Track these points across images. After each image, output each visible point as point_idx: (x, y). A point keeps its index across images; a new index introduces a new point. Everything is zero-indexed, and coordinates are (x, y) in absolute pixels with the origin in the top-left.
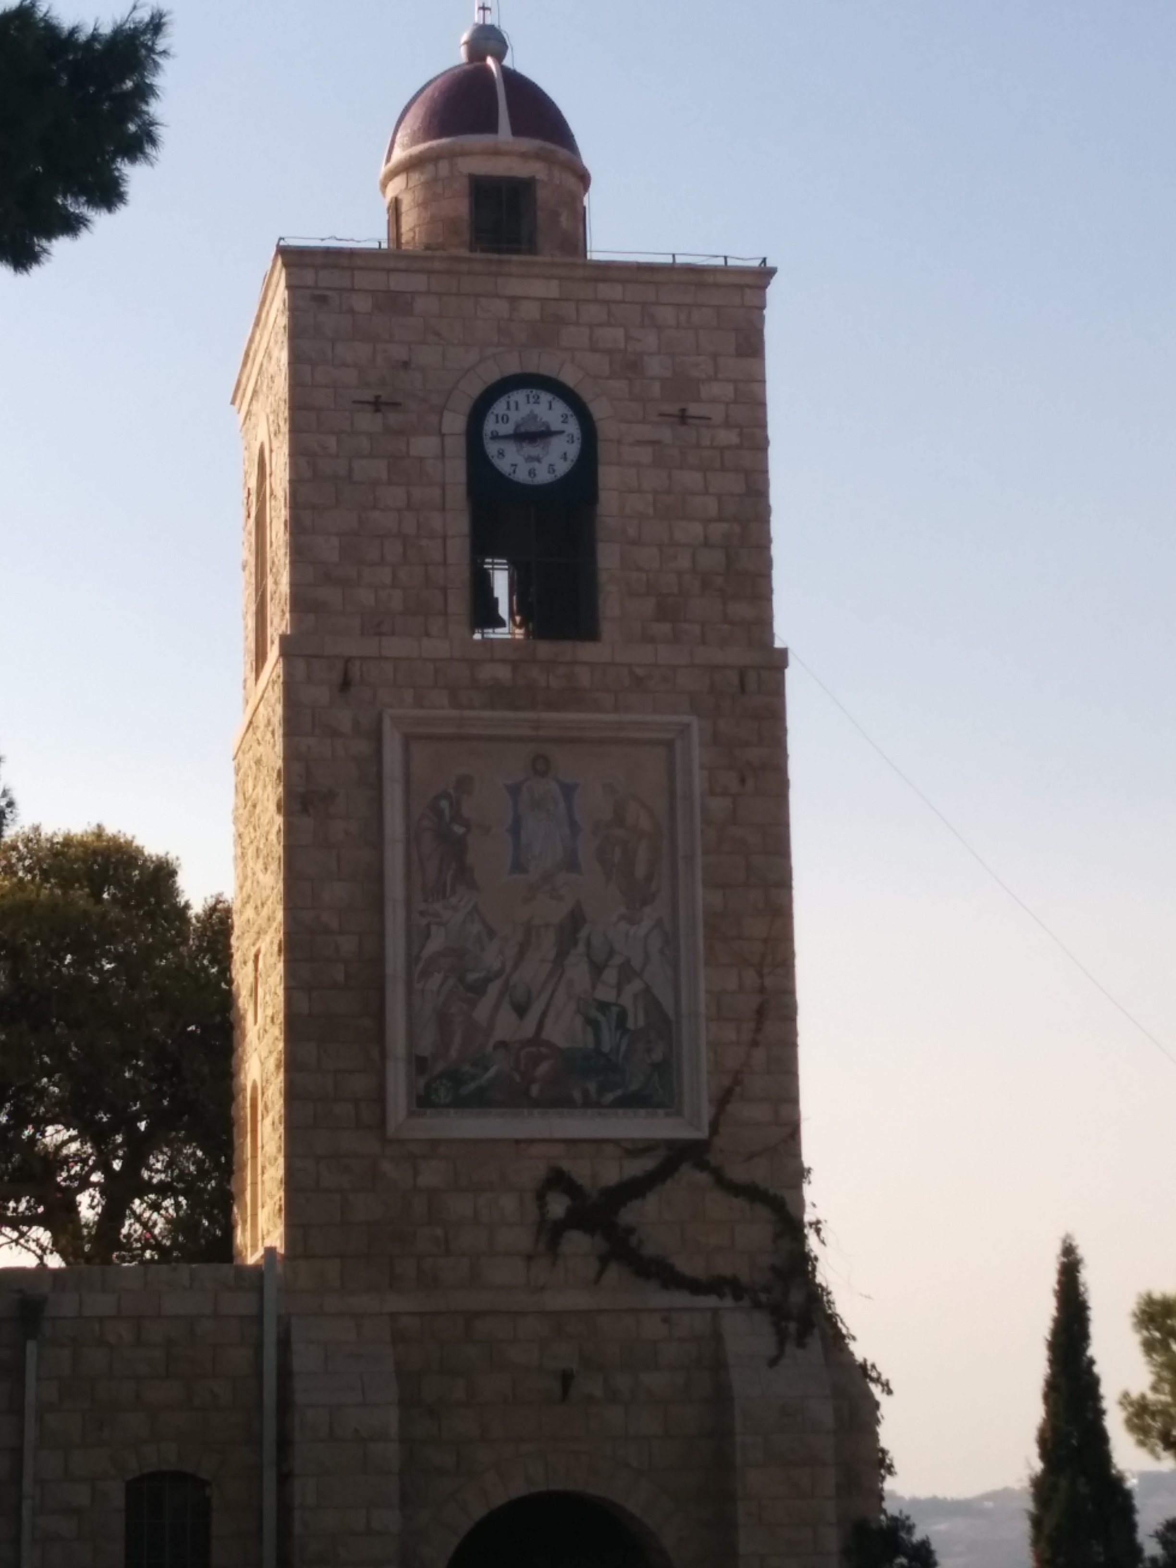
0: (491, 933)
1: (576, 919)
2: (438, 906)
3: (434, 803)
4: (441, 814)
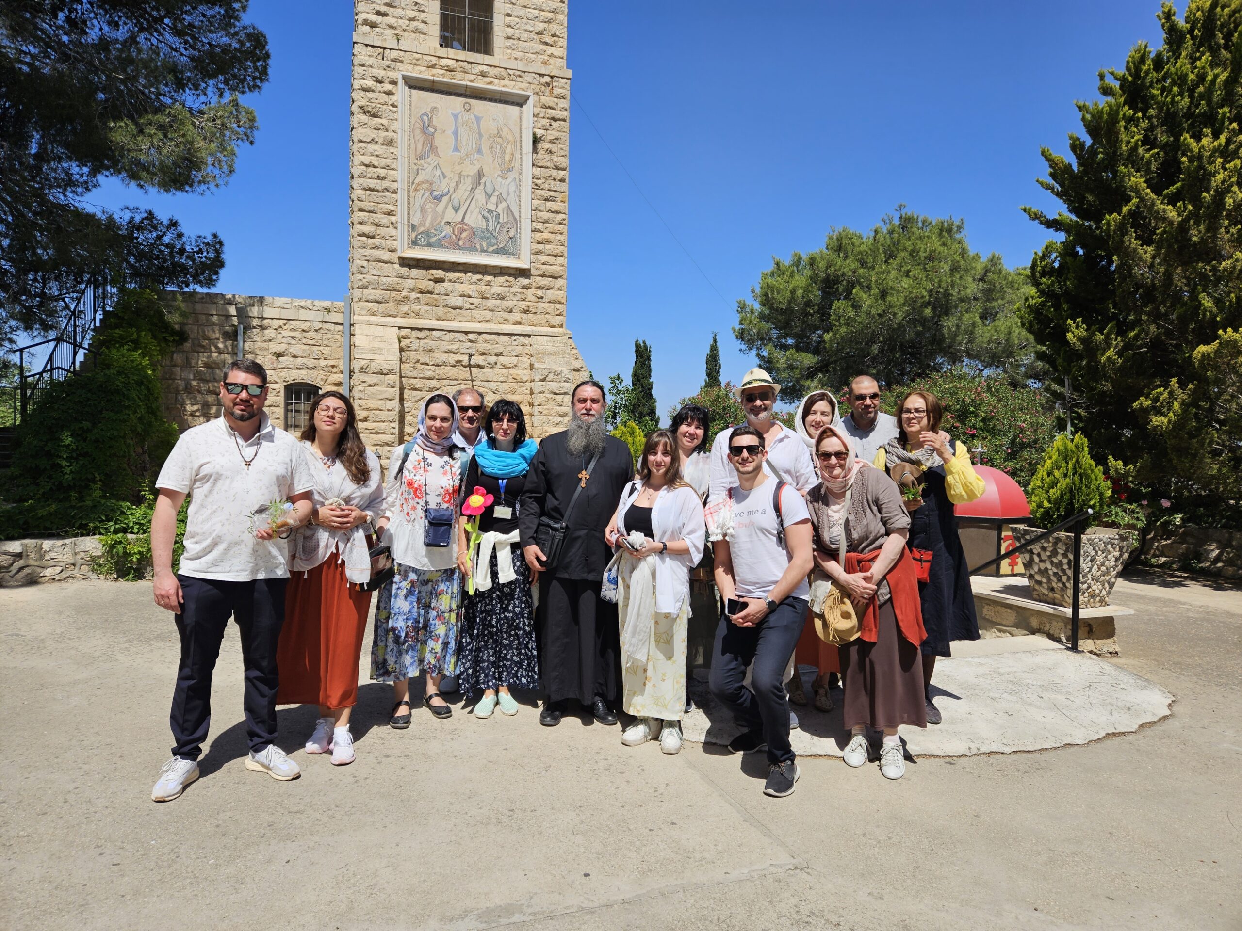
0: (445, 177)
1: (480, 175)
2: (422, 161)
3: (421, 118)
4: (424, 122)
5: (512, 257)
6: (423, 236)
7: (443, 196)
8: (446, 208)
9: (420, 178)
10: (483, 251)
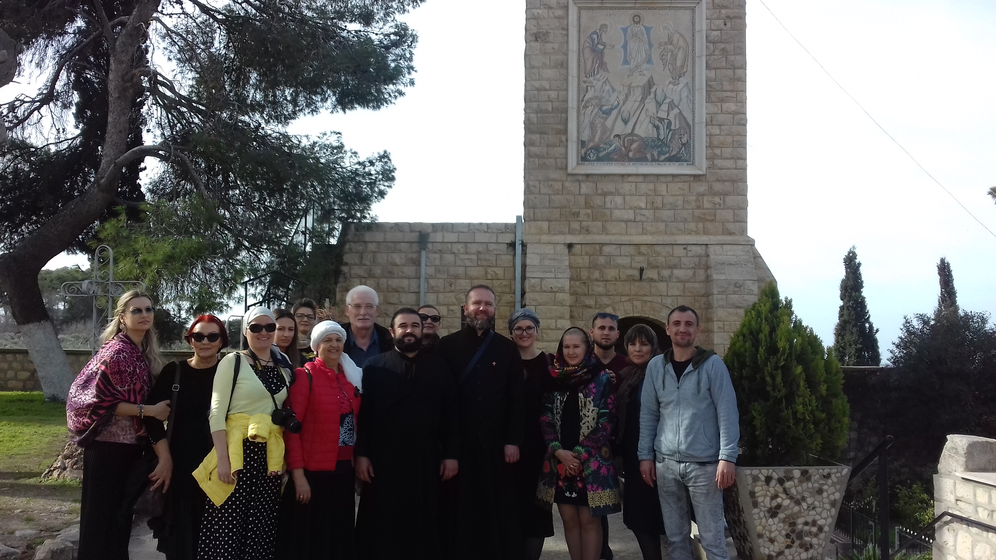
1: (650, 84)
2: (591, 79)
3: (590, 36)
4: (593, 40)
5: (685, 163)
6: (593, 151)
7: (612, 109)
8: (615, 120)
9: (589, 95)
10: (654, 160)
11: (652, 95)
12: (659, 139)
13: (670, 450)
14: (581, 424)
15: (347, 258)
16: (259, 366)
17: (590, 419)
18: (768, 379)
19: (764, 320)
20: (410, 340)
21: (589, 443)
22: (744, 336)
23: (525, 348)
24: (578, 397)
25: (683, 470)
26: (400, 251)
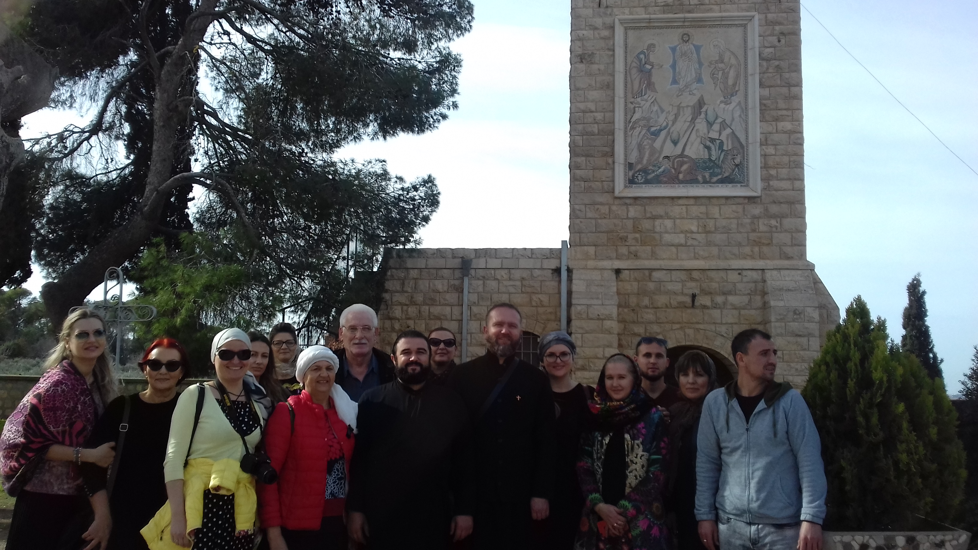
0: (662, 111)
1: (701, 103)
2: (639, 99)
3: (638, 56)
4: (640, 61)
5: (739, 185)
6: (641, 173)
7: (661, 130)
8: (664, 142)
9: (636, 116)
10: (705, 182)
11: (703, 115)
12: (710, 159)
13: (739, 510)
14: (627, 472)
15: (389, 285)
16: (227, 401)
17: (638, 467)
18: (860, 419)
19: (852, 346)
20: (414, 370)
21: (637, 497)
22: (827, 364)
23: (558, 379)
24: (624, 438)
25: (755, 534)
26: (443, 277)
